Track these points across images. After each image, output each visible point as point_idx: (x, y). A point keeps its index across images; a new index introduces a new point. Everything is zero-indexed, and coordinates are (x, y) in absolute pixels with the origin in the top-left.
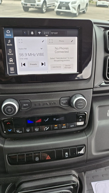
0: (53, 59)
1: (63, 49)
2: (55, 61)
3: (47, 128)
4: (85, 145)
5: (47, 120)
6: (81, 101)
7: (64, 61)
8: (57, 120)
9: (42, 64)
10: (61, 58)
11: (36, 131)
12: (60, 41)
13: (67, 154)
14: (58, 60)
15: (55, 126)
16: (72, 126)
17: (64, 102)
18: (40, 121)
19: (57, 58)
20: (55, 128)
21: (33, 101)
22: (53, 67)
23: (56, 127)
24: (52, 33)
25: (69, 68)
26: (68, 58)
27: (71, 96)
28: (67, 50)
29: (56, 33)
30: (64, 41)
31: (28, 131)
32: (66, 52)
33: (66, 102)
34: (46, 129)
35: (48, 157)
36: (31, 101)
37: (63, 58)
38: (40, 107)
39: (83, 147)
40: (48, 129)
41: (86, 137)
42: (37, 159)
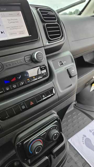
0: (9, 28)
1: (13, 20)
2: (10, 29)
3: (22, 83)
4: (53, 87)
5: (20, 77)
6: (40, 54)
7: (17, 28)
8: (27, 75)
9: (2, 33)
10: (15, 27)
12: (9, 14)
13: (44, 96)
14: (13, 28)
17: (28, 59)
18: (14, 79)
19: (12, 27)
21: (4, 63)
22: (11, 34)
23: (28, 80)
24: (2, 9)
25: (23, 33)
26: (20, 26)
27: (31, 54)
28: (17, 21)
29: (5, 9)
30: (12, 15)
31: (8, 89)
32: (16, 22)
33: (29, 59)
34: (21, 84)
35: (31, 103)
36: (2, 63)
37: (16, 27)
38: (11, 67)
39: (53, 89)
40: (23, 83)
41: (52, 82)
42: (23, 107)
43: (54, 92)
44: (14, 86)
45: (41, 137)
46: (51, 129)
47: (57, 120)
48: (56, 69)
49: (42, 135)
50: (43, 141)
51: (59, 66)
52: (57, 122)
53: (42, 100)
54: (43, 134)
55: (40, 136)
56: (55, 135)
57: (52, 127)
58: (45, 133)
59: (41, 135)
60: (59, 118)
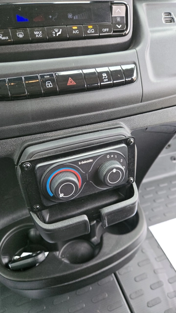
3: (58, 32)
4: (135, 64)
5: (56, 17)
8: (75, 18)
11: (37, 36)
13: (105, 76)
15: (74, 28)
16: (105, 30)
20: (74, 32)
23: (75, 30)
31: (21, 36)
34: (56, 33)
40: (60, 33)
41: (134, 50)
42: (49, 85)
43: (134, 77)
44: (38, 34)
45: (79, 166)
46: (108, 157)
47: (126, 141)
48: (151, 25)
49: (83, 163)
50: (84, 180)
51: (164, 22)
52: (124, 147)
53: (99, 84)
54: (85, 162)
55: (76, 162)
56: (114, 171)
57: (110, 154)
58: (91, 161)
59: (81, 161)
60: (132, 140)
